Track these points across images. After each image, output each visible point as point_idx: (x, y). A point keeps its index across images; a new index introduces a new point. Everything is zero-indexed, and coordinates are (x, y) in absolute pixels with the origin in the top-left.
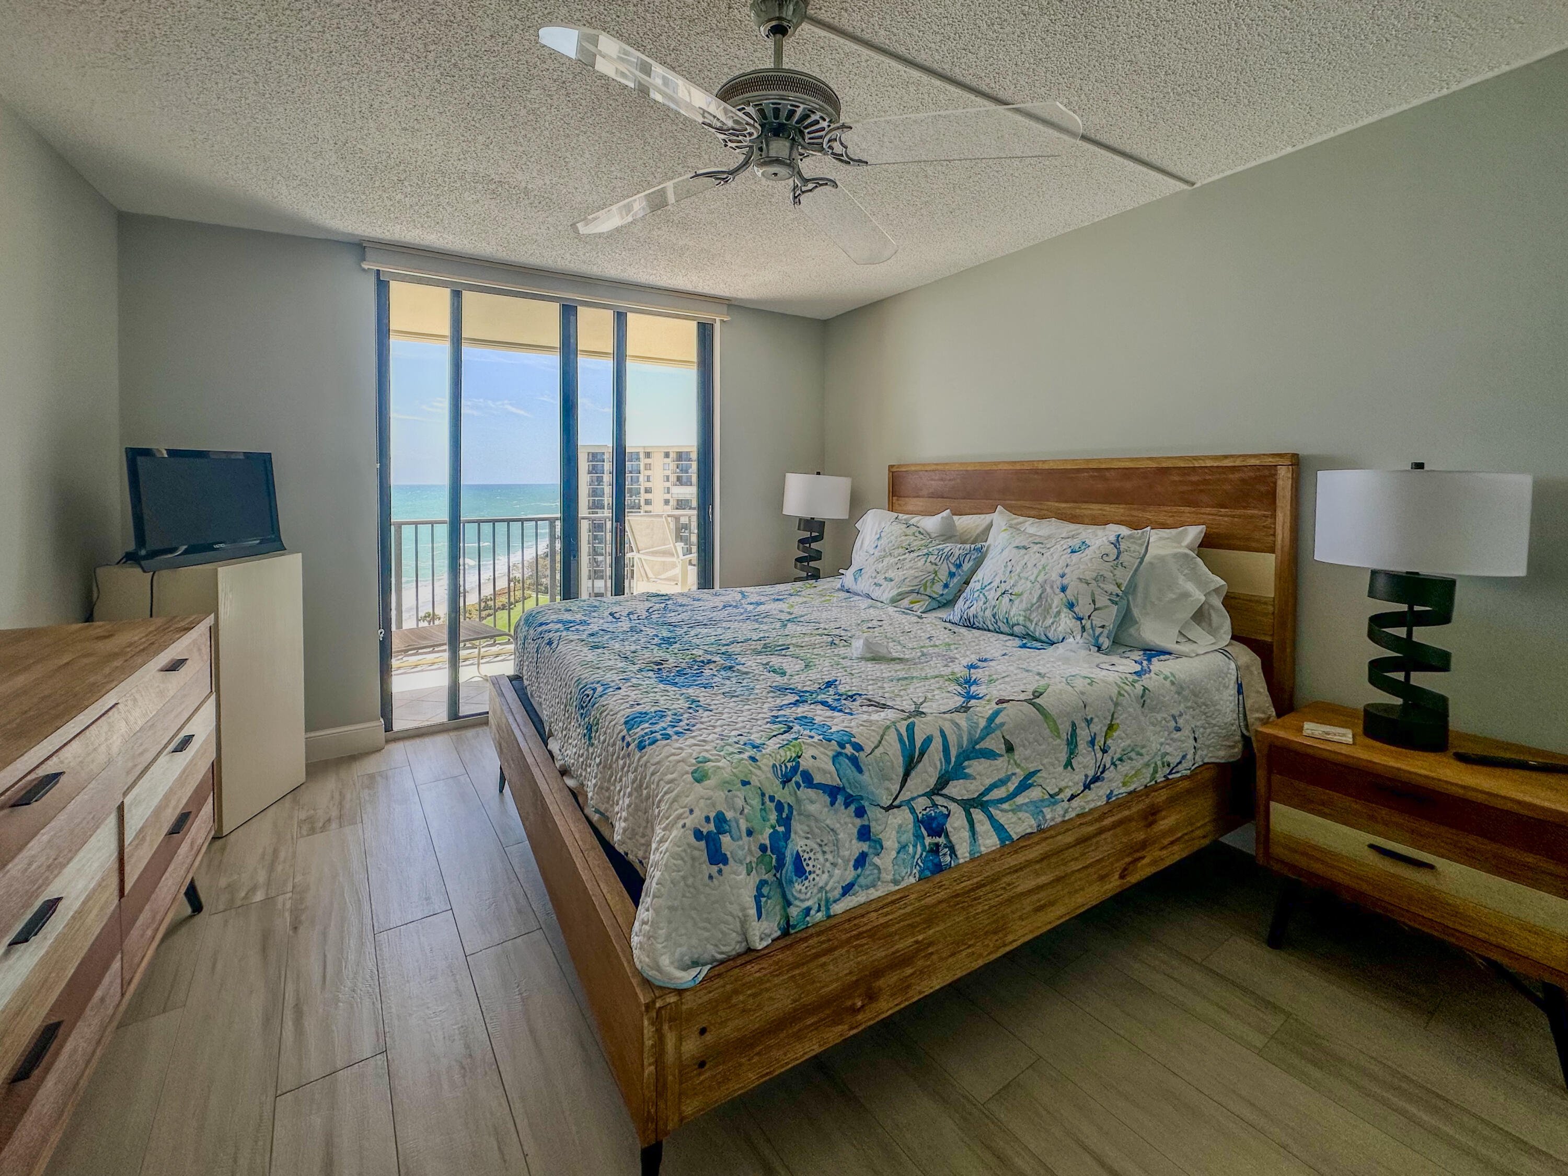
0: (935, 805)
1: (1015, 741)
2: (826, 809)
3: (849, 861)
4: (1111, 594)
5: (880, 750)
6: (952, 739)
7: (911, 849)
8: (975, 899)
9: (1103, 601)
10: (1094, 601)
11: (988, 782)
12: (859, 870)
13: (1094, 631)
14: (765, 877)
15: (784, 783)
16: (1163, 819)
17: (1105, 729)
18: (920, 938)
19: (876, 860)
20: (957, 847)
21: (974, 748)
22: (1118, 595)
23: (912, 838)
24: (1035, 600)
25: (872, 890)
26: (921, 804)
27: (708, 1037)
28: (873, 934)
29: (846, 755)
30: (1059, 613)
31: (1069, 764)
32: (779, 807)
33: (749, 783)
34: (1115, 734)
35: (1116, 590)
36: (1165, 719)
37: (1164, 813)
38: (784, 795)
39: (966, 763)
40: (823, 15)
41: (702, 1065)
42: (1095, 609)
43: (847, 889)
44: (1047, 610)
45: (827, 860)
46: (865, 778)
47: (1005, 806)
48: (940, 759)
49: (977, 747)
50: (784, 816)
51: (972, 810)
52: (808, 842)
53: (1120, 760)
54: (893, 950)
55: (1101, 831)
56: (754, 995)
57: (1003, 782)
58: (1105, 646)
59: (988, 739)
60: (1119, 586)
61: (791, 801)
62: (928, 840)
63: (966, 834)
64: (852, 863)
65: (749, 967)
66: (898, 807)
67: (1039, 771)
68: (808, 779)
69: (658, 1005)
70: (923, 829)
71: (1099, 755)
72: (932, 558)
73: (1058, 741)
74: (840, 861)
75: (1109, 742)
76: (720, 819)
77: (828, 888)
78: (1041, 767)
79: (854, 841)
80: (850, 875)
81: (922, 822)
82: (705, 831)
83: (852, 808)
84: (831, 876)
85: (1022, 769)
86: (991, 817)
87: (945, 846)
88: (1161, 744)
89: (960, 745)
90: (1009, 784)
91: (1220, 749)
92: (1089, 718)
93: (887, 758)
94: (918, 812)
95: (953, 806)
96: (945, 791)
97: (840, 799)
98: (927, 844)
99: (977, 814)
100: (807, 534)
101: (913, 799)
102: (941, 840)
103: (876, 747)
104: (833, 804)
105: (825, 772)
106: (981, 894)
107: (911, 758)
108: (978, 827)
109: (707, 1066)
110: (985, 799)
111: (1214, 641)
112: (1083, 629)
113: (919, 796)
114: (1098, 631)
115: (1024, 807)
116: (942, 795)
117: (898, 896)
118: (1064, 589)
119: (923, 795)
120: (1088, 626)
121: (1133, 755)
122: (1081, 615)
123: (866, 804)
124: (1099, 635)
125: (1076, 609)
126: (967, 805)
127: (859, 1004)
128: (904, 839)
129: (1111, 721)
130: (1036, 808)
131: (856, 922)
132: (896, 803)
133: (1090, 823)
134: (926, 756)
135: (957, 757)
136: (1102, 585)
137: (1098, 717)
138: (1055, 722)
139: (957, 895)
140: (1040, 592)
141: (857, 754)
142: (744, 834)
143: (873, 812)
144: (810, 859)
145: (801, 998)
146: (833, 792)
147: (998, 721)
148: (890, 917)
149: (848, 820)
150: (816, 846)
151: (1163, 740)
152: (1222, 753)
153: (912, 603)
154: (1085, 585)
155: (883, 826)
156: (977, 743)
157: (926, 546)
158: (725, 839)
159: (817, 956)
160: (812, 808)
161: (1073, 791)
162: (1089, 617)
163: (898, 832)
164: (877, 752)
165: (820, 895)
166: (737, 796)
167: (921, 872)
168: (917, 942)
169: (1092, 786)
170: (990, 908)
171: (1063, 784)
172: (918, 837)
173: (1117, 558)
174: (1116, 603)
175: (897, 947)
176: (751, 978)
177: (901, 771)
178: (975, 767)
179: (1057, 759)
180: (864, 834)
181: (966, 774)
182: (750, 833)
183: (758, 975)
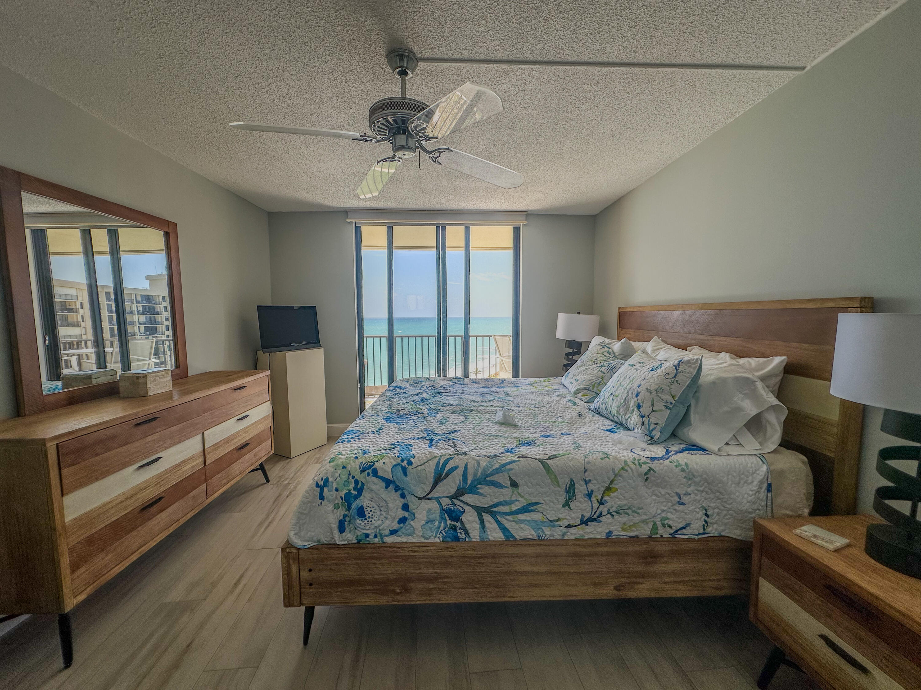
0: (454, 504)
1: (519, 481)
2: (383, 490)
3: (394, 519)
4: (666, 402)
5: (423, 467)
6: (471, 471)
7: (437, 523)
8: (479, 563)
9: (659, 406)
10: (653, 405)
11: (496, 501)
12: (402, 525)
13: (649, 425)
14: (346, 513)
15: (362, 472)
16: (666, 563)
17: (603, 489)
18: (438, 571)
19: (412, 523)
20: (470, 531)
21: (485, 478)
22: (671, 403)
23: (438, 518)
24: (623, 401)
25: (410, 538)
26: (445, 502)
27: (313, 574)
28: (406, 558)
29: (402, 465)
30: (633, 410)
31: (567, 504)
32: (356, 482)
33: (345, 468)
34: (612, 495)
35: (671, 399)
36: (669, 494)
37: (665, 559)
38: (361, 478)
39: (479, 486)
40: (427, 55)
41: (311, 585)
42: (653, 411)
43: (393, 532)
44: (628, 408)
45: (381, 514)
46: (408, 479)
47: (508, 517)
48: (460, 480)
49: (488, 479)
50: (359, 487)
51: (483, 514)
52: (371, 503)
53: (617, 512)
54: (419, 571)
55: (595, 554)
56: (336, 564)
57: (507, 503)
58: (656, 438)
59: (497, 476)
60: (673, 397)
61: (363, 481)
62: (449, 522)
63: (478, 526)
64: (397, 520)
65: (332, 550)
66: (430, 499)
67: (540, 503)
68: (375, 473)
69: (287, 551)
70: (446, 515)
71: (596, 505)
72: (603, 369)
73: (558, 489)
74: (389, 517)
75: (606, 498)
76: (326, 481)
77: (381, 528)
78: (542, 501)
79: (400, 510)
80: (395, 526)
81: (446, 511)
82: (320, 484)
83: (399, 492)
84: (383, 523)
85: (526, 499)
86: (497, 521)
87: (460, 528)
88: (663, 511)
89: (475, 475)
90: (513, 505)
91: (736, 529)
92: (587, 479)
93: (424, 472)
94: (443, 506)
95: (467, 508)
96: (461, 498)
97: (392, 487)
98: (448, 524)
99: (487, 517)
100: (571, 350)
101: (440, 497)
102: (458, 524)
103: (420, 465)
104: (387, 488)
105: (385, 471)
106: (484, 561)
107: (440, 475)
108: (487, 525)
109: (313, 586)
110: (493, 509)
111: (760, 447)
112: (643, 424)
113: (445, 497)
114: (652, 426)
115: (526, 522)
116: (458, 500)
117: (423, 545)
118: (637, 395)
119: (447, 497)
120: (646, 422)
121: (629, 511)
122: (643, 414)
123: (406, 493)
124: (652, 430)
125: (641, 410)
126: (480, 511)
127: (398, 591)
128: (432, 517)
129: (609, 485)
130: (536, 525)
131: (395, 549)
132: (429, 496)
133: (585, 546)
134: (450, 476)
135: (472, 482)
136: (660, 395)
137: (596, 480)
138: (556, 476)
139: (465, 557)
140: (626, 395)
141: (407, 466)
142: (334, 490)
143: (409, 498)
144: (371, 511)
145: (362, 575)
146: (388, 483)
147: (508, 467)
148: (416, 554)
149: (396, 498)
150: (376, 507)
151: (665, 508)
152: (738, 532)
153: (582, 396)
154: (649, 394)
155: (416, 507)
156: (488, 476)
157: (605, 361)
158: (326, 490)
159: (373, 558)
160: (374, 487)
161: (572, 522)
162: (648, 415)
163: (427, 512)
164: (419, 468)
165: (375, 530)
166: (337, 472)
167: (444, 538)
168: (436, 573)
169: (589, 523)
170: (491, 572)
171: (561, 516)
172: (442, 518)
173: (675, 377)
174: (670, 409)
175: (422, 571)
176: (334, 556)
177: (431, 480)
178: (485, 489)
179: (557, 499)
180: (405, 507)
181: (479, 492)
182: (337, 490)
183: (338, 556)
